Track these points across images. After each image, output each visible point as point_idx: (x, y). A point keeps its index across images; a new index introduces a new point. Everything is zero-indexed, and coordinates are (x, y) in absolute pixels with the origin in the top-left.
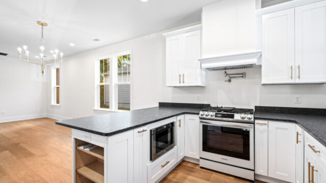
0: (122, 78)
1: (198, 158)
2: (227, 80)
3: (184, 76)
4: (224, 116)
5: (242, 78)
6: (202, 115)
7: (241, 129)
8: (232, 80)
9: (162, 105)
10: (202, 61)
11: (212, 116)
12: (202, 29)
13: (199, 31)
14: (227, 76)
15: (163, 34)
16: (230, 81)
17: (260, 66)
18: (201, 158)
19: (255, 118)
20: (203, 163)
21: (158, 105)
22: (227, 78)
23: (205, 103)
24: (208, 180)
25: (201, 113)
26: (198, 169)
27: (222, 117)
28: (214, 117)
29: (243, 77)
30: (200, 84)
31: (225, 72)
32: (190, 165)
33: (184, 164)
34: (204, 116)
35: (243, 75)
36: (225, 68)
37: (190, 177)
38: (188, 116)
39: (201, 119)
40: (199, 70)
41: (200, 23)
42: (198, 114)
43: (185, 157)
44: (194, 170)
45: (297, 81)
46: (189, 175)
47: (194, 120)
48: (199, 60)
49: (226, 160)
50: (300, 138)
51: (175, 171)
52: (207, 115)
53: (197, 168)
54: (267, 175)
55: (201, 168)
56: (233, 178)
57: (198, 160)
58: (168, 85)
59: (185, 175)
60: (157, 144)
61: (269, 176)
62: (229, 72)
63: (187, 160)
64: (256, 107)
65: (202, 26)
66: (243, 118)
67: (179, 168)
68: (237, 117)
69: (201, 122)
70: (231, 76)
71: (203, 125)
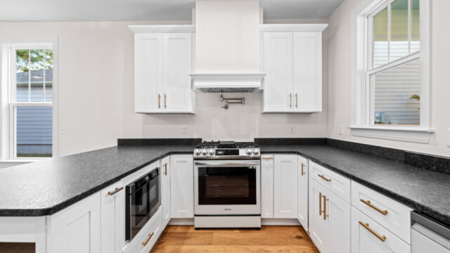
0: (30, 96)
1: (192, 216)
2: (223, 105)
3: (165, 97)
4: (226, 153)
5: (240, 105)
6: (198, 154)
7: (247, 168)
8: (230, 106)
9: (124, 144)
10: (194, 78)
11: (211, 154)
12: (195, 32)
13: (190, 34)
14: (224, 101)
15: (129, 26)
16: (226, 107)
17: (262, 91)
18: (196, 215)
19: (262, 153)
20: (199, 222)
21: (116, 144)
22: (224, 103)
23: (195, 137)
24: (211, 244)
25: (196, 151)
26: (192, 233)
27: (225, 154)
28: (214, 156)
29: (241, 103)
30: (190, 110)
31: (222, 96)
32: (179, 230)
33: (171, 230)
34: (201, 156)
35: (241, 101)
36: (222, 90)
37: (185, 248)
38: (175, 158)
39: (195, 159)
40: (189, 90)
41: (191, 24)
42: (192, 153)
43: (172, 220)
44: (188, 235)
45: (295, 110)
46: (183, 244)
47: (185, 162)
48: (191, 75)
49: (230, 210)
50: (305, 170)
51: (159, 246)
52: (204, 154)
53: (192, 230)
54: (272, 217)
55: (197, 229)
56: (238, 231)
57: (192, 220)
58: (137, 110)
59: (177, 247)
60: (137, 209)
61: (275, 217)
62: (226, 95)
63: (174, 223)
64: (255, 139)
65: (195, 28)
66: (249, 153)
67: (165, 238)
68: (243, 152)
69: (197, 164)
70: (229, 101)
71: (199, 168)
